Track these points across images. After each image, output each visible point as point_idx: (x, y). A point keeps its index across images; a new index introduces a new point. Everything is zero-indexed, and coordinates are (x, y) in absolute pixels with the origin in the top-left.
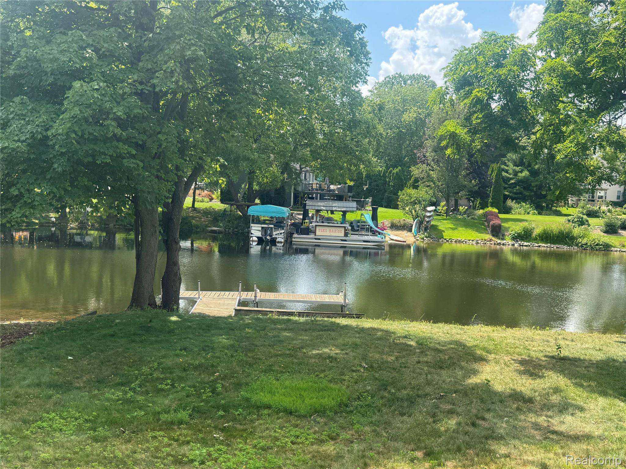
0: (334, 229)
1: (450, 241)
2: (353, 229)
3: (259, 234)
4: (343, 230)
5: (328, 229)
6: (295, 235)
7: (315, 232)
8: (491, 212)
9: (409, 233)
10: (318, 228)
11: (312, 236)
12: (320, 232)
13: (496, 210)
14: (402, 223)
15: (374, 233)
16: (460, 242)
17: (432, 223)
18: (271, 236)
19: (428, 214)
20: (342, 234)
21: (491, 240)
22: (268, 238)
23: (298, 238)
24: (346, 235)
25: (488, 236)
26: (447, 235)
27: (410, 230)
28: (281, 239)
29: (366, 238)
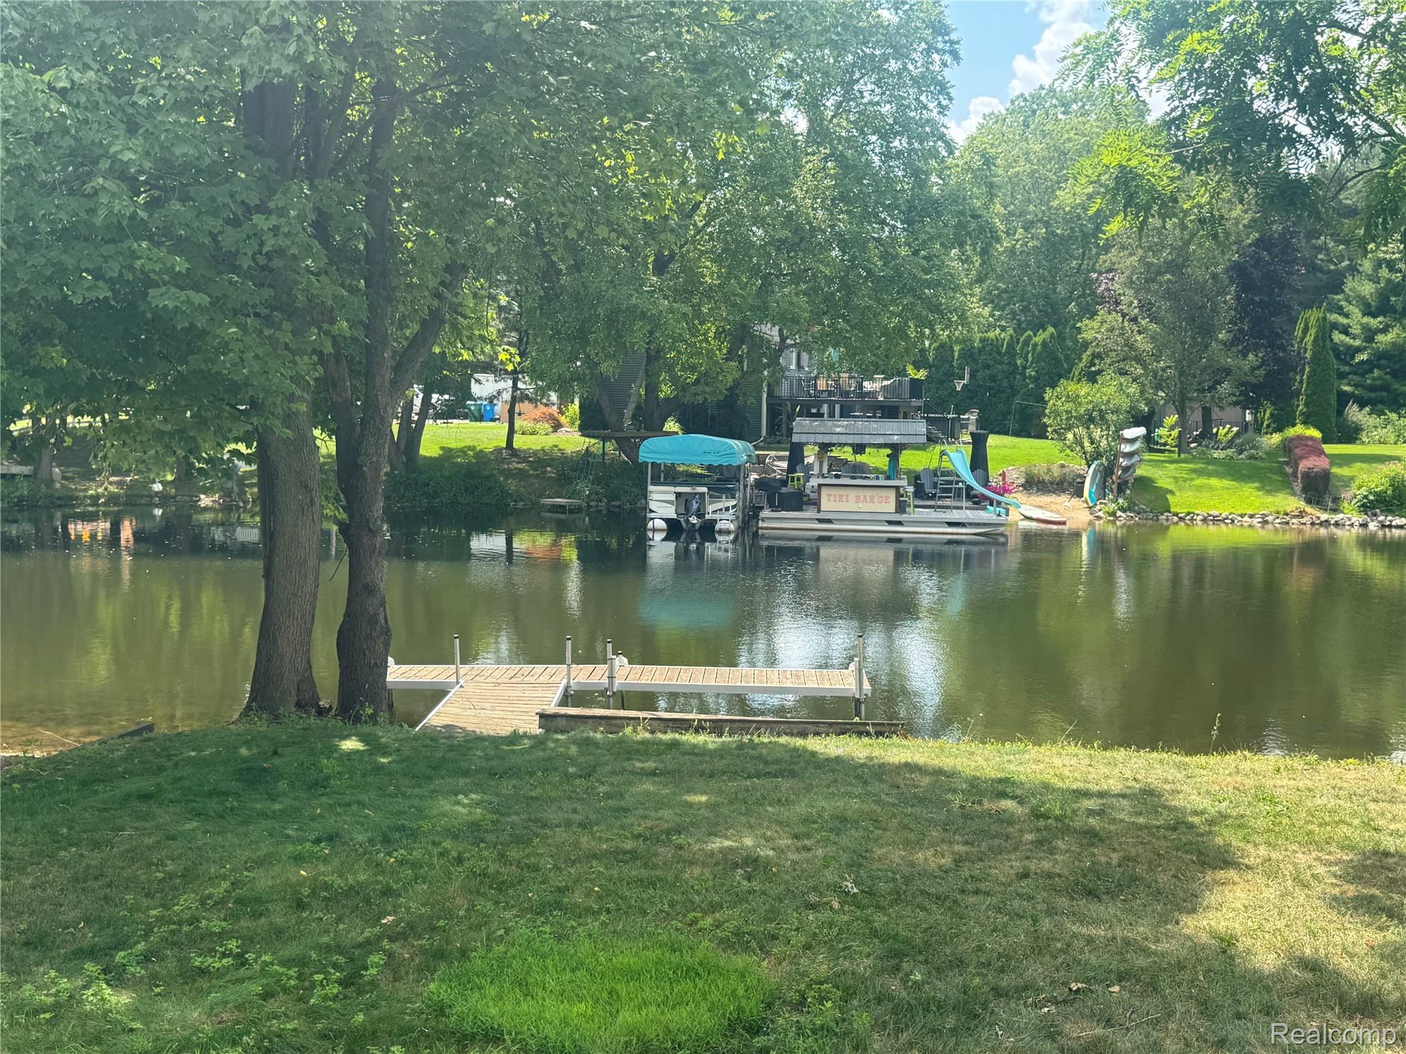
0: (869, 493)
1: (1188, 519)
2: (920, 493)
3: (671, 512)
4: (892, 495)
5: (852, 493)
6: (766, 513)
7: (816, 504)
8: (1300, 438)
9: (1075, 501)
10: (824, 492)
11: (810, 513)
12: (830, 502)
13: (1317, 434)
14: (1056, 472)
15: (978, 501)
16: (1216, 520)
17: (1140, 472)
18: (700, 515)
19: (1127, 448)
20: (891, 507)
21: (1302, 514)
22: (694, 520)
23: (774, 522)
24: (901, 507)
25: (1293, 503)
26: (1177, 503)
27: (1079, 494)
28: (727, 522)
29: (955, 516)
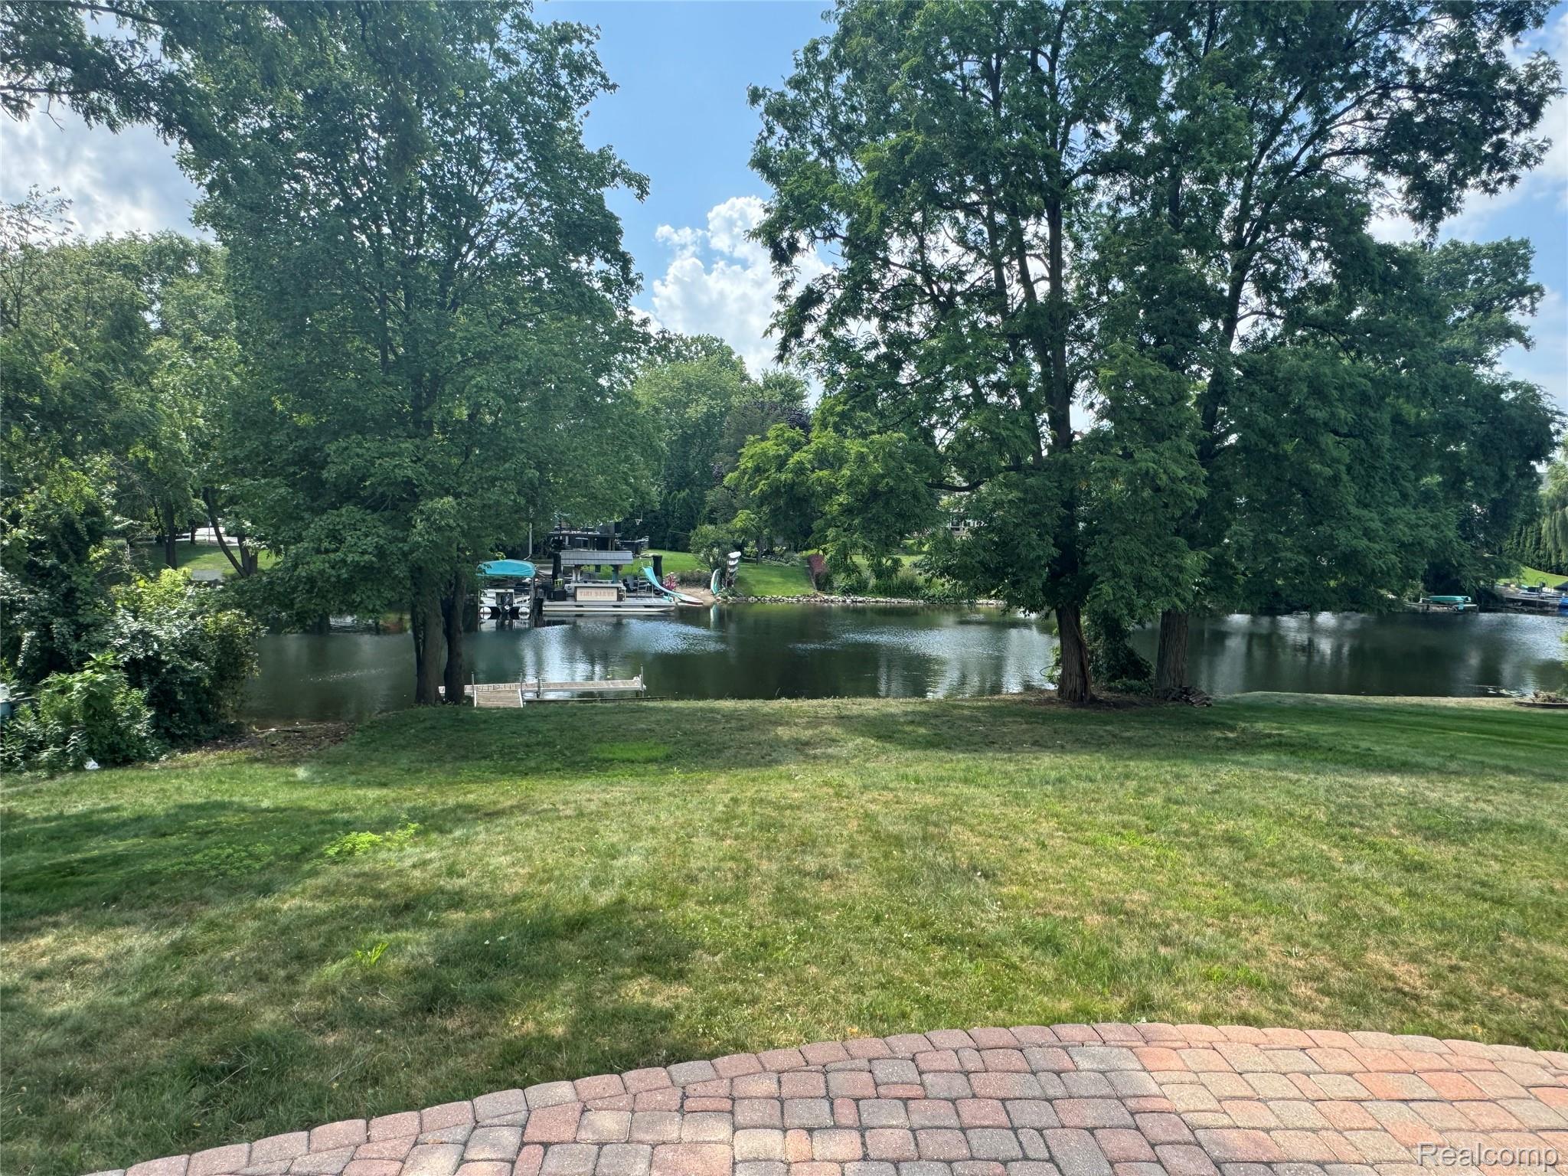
0: (602, 591)
1: (762, 599)
2: (629, 590)
3: (493, 603)
4: (615, 592)
5: (593, 591)
6: (546, 603)
7: (574, 596)
8: (816, 556)
9: (706, 591)
10: (579, 591)
11: (570, 602)
12: (581, 596)
13: (822, 553)
14: (696, 575)
15: (659, 594)
16: (776, 600)
17: (738, 575)
18: (510, 605)
19: (732, 563)
20: (615, 598)
21: (816, 596)
22: (507, 608)
23: (550, 607)
24: (620, 598)
26: (758, 591)
28: (525, 608)
29: (648, 602)
